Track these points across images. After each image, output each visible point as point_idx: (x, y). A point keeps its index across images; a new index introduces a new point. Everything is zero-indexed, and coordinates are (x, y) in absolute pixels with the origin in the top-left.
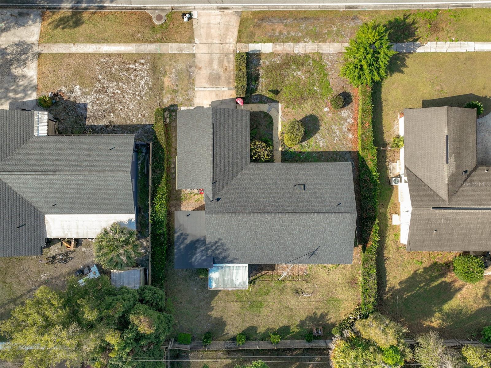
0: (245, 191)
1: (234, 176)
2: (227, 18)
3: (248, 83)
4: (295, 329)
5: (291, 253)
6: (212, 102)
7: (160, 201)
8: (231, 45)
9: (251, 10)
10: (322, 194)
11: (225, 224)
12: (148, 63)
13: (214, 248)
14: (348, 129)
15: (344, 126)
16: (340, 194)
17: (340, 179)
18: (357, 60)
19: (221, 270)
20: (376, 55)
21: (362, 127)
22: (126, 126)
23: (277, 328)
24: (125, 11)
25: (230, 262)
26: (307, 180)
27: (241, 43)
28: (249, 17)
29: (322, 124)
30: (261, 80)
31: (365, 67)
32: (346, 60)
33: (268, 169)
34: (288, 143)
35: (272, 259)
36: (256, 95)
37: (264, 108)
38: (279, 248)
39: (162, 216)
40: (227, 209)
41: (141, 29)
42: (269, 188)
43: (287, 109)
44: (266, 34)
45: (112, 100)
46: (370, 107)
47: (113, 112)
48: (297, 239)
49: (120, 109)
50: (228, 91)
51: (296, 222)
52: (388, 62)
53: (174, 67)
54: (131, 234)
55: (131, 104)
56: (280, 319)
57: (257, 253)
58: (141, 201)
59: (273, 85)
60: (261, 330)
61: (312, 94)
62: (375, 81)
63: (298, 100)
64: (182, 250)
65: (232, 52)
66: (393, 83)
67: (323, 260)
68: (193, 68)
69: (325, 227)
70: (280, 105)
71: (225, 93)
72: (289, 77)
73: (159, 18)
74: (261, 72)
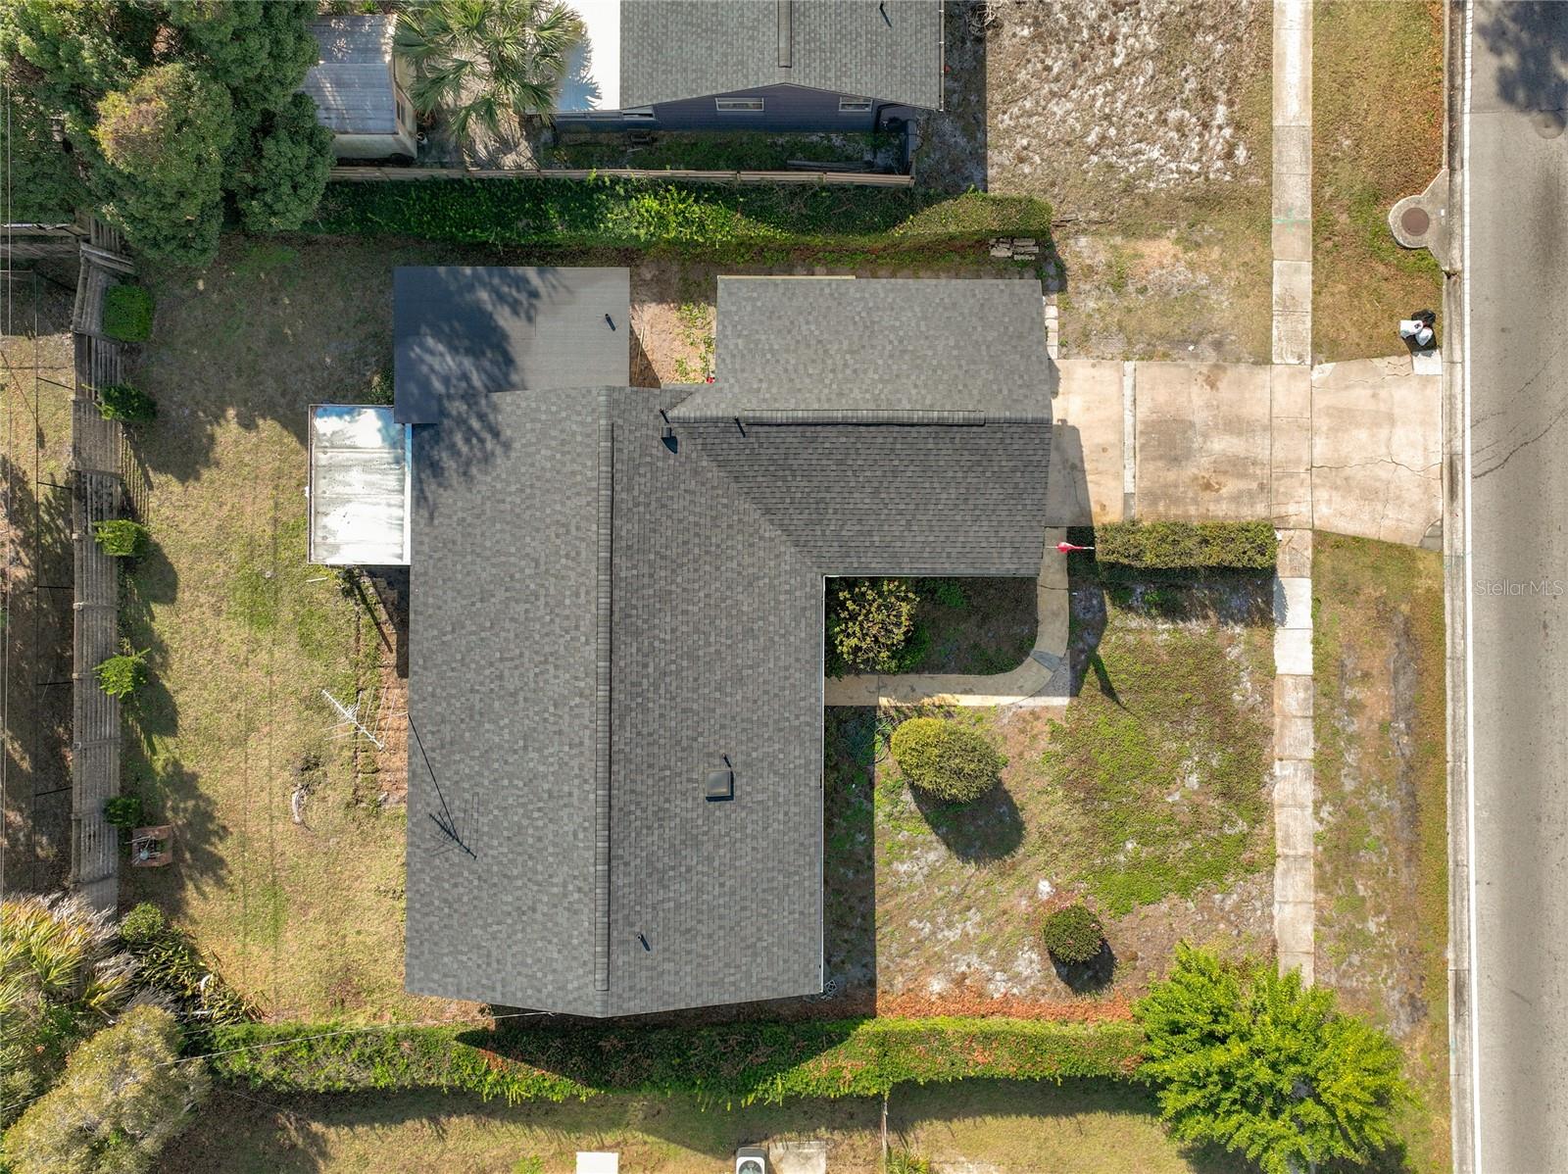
0: (707, 552)
1: (768, 511)
2: (1414, 494)
3: (1151, 574)
4: (162, 753)
5: (451, 743)
6: (1075, 430)
7: (676, 215)
8: (1305, 509)
9: (1447, 589)
10: (689, 870)
11: (569, 468)
12: (1234, 177)
13: (475, 424)
14: (964, 976)
15: (975, 960)
16: (689, 947)
17: (754, 945)
18: (1243, 1019)
19: (387, 455)
20: (1269, 1102)
21: (973, 1037)
22: (981, 89)
23: (168, 685)
24: (1446, 83)
25: (422, 491)
26: (752, 811)
27: (1315, 547)
28: (1418, 582)
29: (986, 873)
30: (1163, 626)
31: (1219, 1056)
32: (1244, 969)
33: (797, 650)
34: (906, 732)
35: (429, 664)
36: (1102, 604)
37: (1053, 637)
38: (472, 691)
39: (615, 222)
40: (630, 479)
41: (1372, 148)
42: (718, 652)
43: (1048, 729)
44: (1350, 647)
45: (1085, 34)
46: (1052, 1067)
47: (1037, 37)
48: (507, 768)
49: (1049, 62)
50: (1120, 495)
51: (575, 763)
52: (1239, 1153)
53: (1216, 282)
54: (539, 94)
55: (1070, 106)
56: (205, 694)
57: (454, 600)
58: (679, 146)
59: (1146, 675)
60: (162, 618)
61: (1108, 833)
62: (1160, 1094)
63: (1084, 775)
64: (468, 297)
65: (1277, 511)
66: (1151, 1160)
67: (422, 871)
68: (1211, 356)
69: (553, 885)
70: (1063, 701)
71: (1112, 484)
72: (1177, 739)
73: (1416, 221)
74: (1197, 628)
